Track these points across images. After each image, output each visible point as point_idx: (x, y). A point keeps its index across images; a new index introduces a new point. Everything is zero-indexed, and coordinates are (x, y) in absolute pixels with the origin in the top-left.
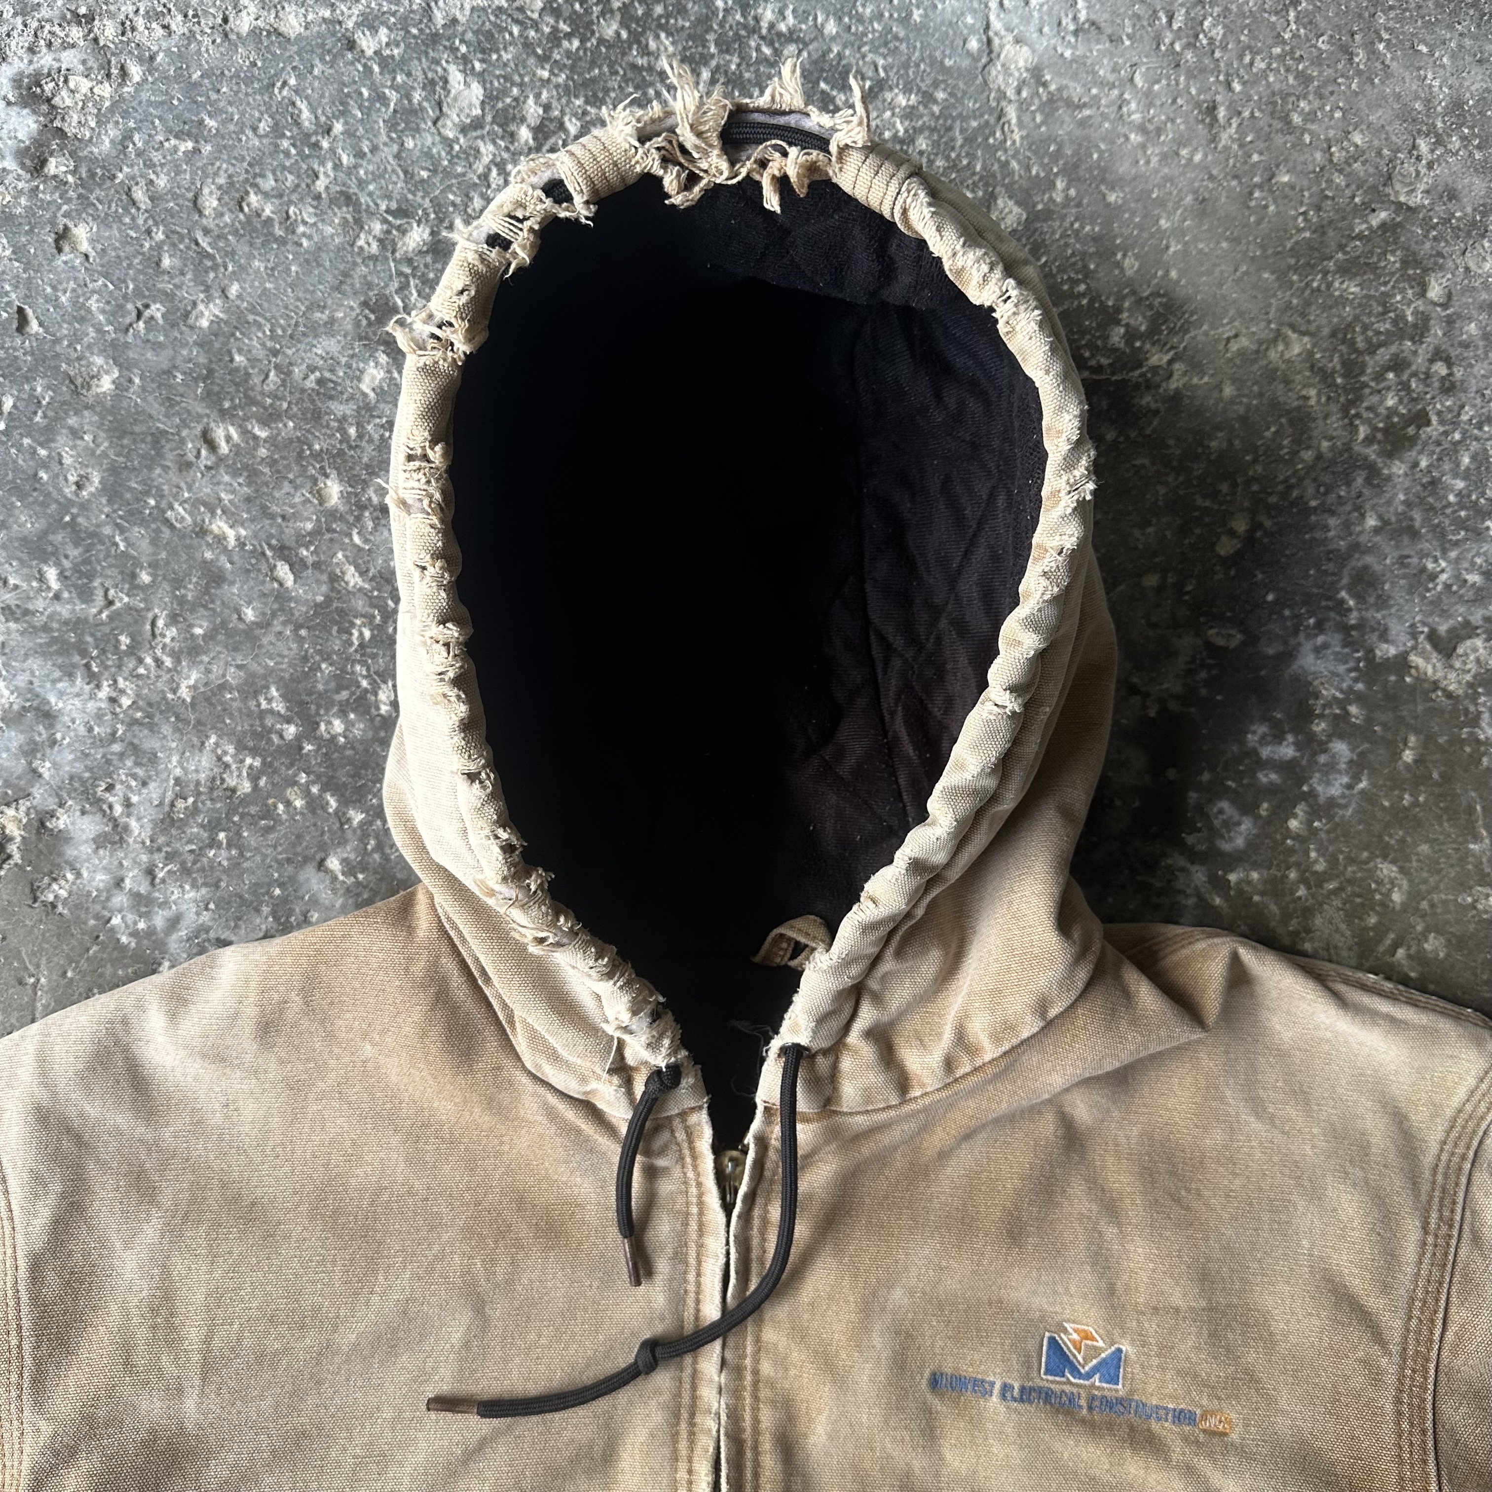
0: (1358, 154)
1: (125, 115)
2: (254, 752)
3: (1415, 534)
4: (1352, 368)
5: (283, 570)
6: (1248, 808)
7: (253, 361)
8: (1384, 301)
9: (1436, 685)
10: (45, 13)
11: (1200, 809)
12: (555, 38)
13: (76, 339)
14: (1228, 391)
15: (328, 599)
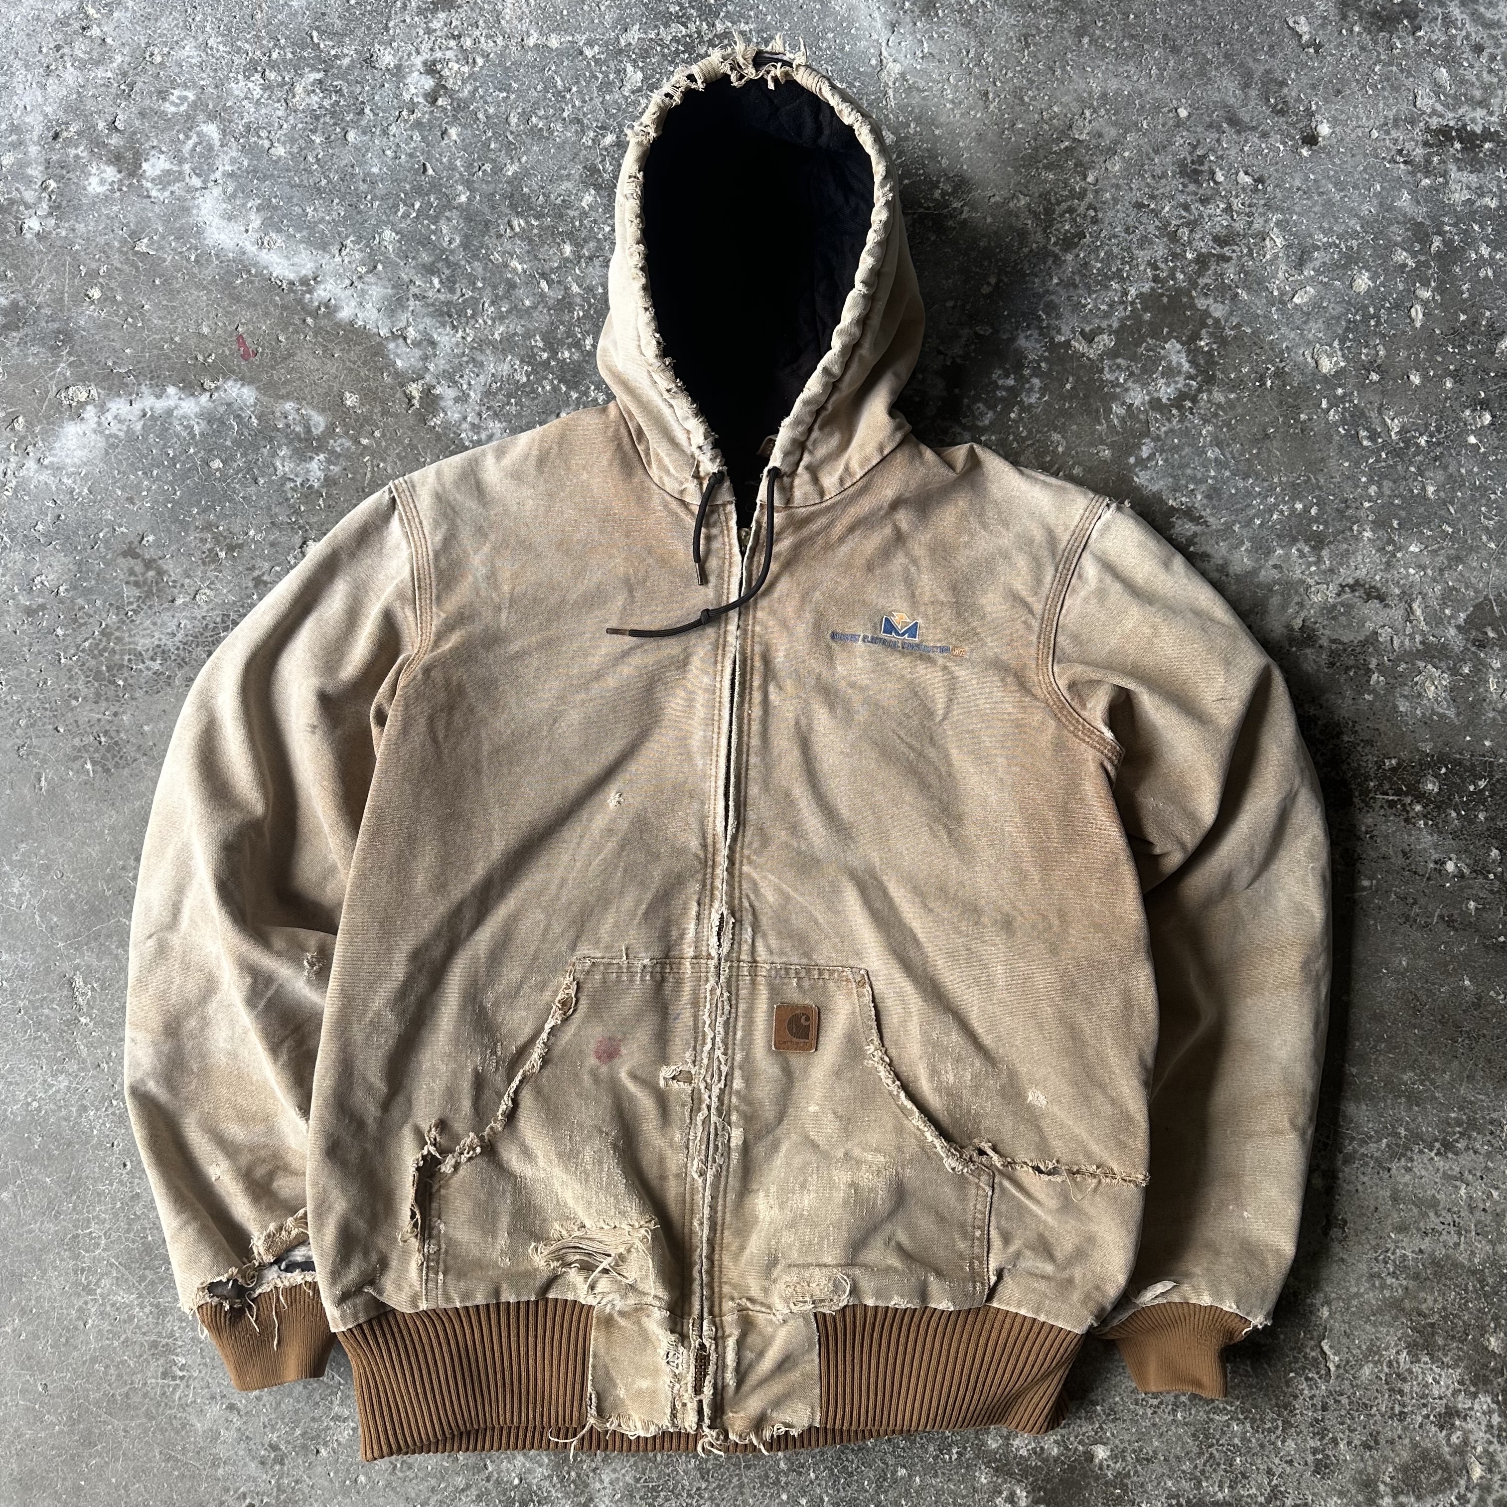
0: (1056, 116)
1: (475, 80)
2: (529, 364)
3: (1076, 286)
4: (1049, 212)
5: (544, 284)
6: (992, 407)
7: (532, 191)
8: (1066, 183)
9: (1083, 355)
10: (439, 33)
11: (969, 407)
12: (677, 53)
13: (449, 178)
14: (989, 220)
15: (564, 298)
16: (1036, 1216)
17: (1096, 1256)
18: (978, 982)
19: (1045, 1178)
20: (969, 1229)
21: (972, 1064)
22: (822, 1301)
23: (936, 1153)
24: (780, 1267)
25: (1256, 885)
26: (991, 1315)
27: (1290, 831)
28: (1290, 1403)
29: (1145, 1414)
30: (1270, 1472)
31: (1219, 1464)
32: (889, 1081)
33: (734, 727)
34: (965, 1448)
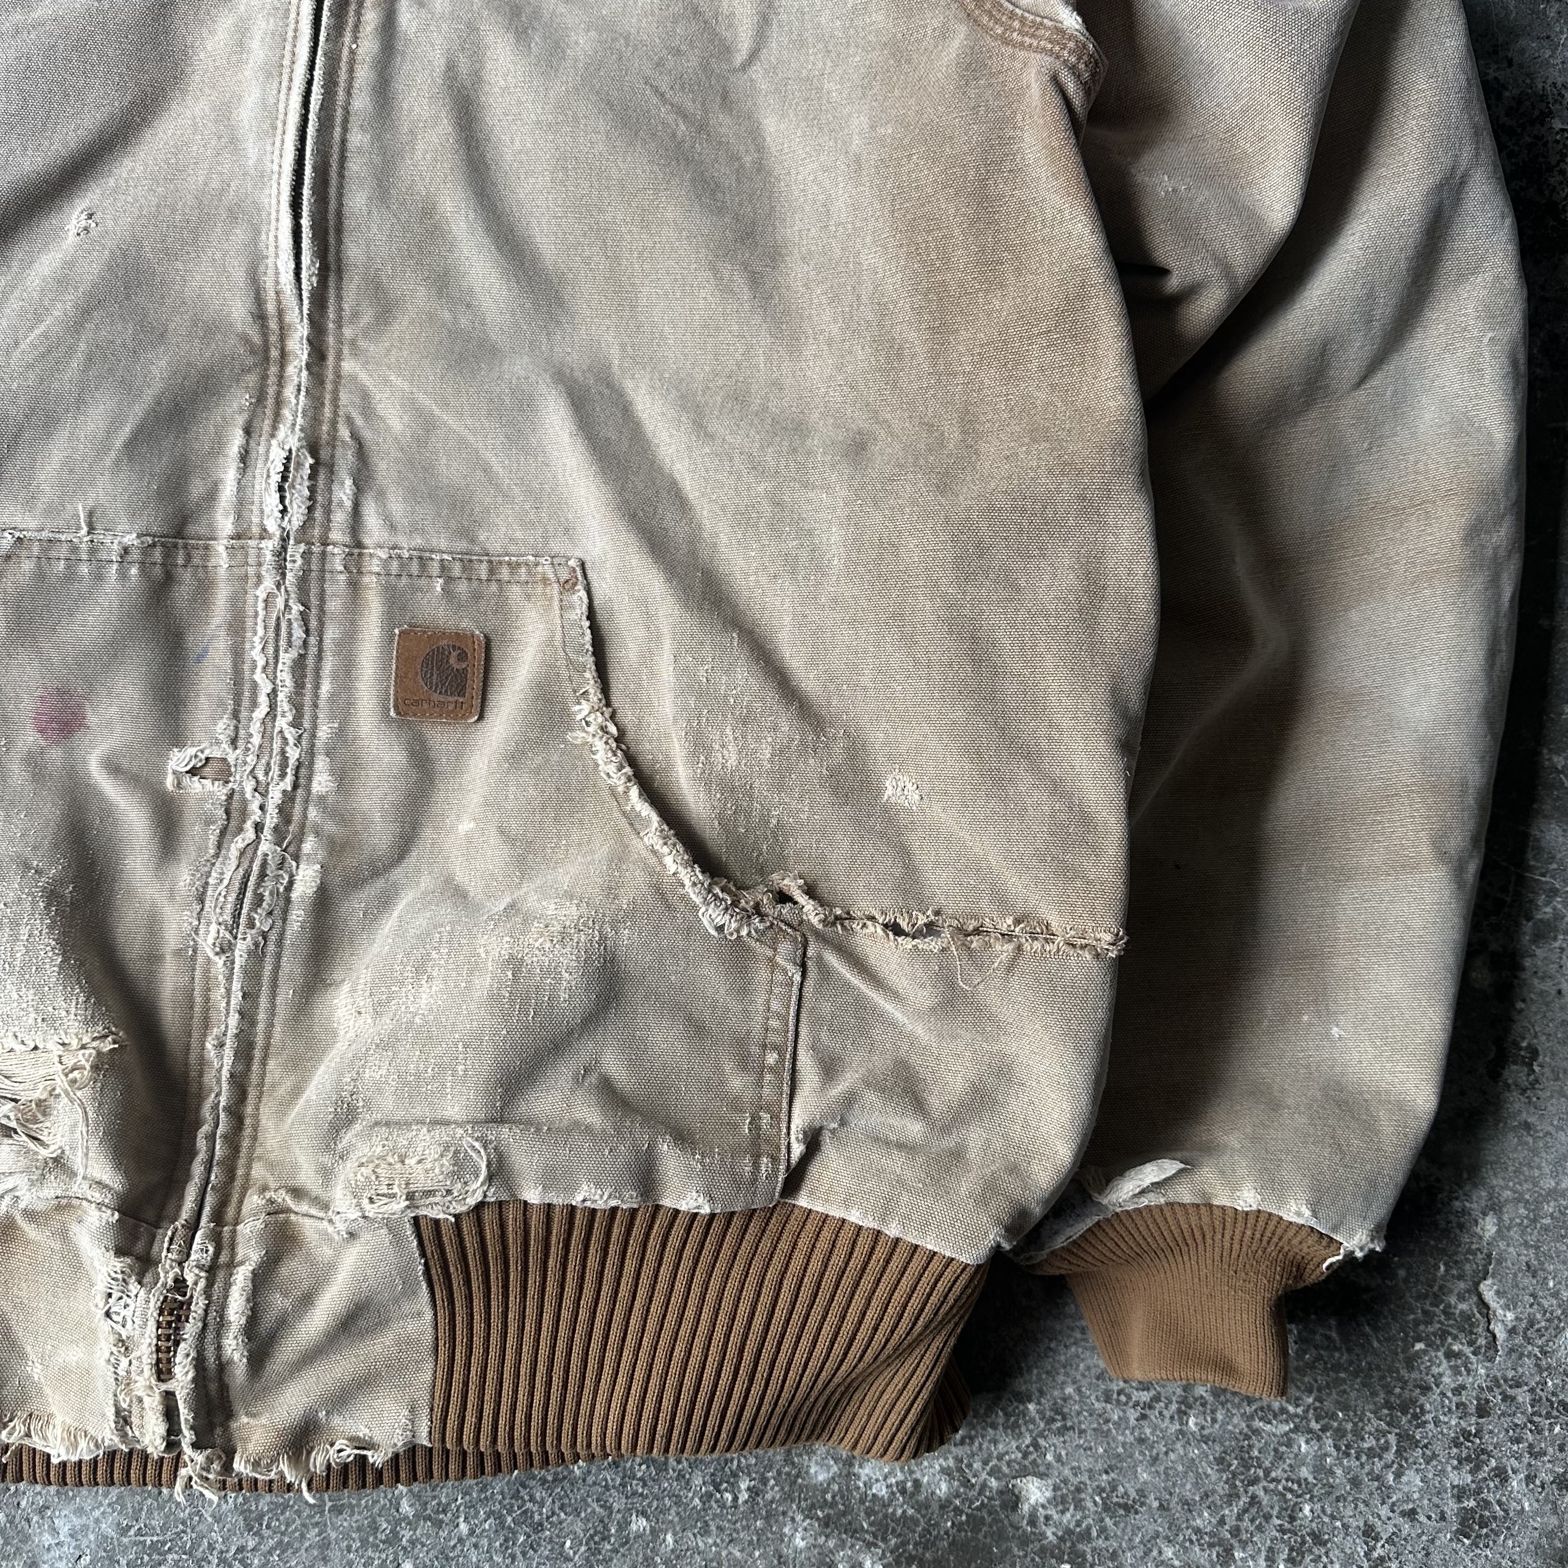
16: (894, 1025)
17: (1015, 1105)
18: (791, 564)
19: (907, 943)
20: (755, 1050)
21: (775, 728)
22: (430, 1193)
23: (684, 898)
24: (357, 1127)
25: (1376, 381)
26: (792, 1225)
27: (1450, 264)
28: (1413, 1402)
29: (1124, 1419)
30: (1369, 1533)
31: (1268, 1517)
32: (612, 768)
33: (318, 73)
34: (764, 1481)
